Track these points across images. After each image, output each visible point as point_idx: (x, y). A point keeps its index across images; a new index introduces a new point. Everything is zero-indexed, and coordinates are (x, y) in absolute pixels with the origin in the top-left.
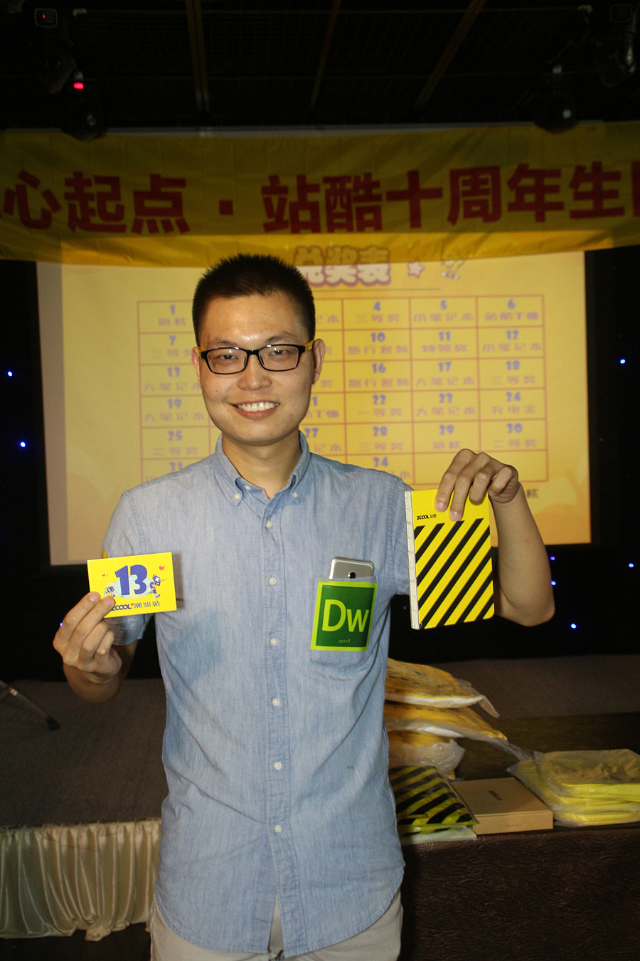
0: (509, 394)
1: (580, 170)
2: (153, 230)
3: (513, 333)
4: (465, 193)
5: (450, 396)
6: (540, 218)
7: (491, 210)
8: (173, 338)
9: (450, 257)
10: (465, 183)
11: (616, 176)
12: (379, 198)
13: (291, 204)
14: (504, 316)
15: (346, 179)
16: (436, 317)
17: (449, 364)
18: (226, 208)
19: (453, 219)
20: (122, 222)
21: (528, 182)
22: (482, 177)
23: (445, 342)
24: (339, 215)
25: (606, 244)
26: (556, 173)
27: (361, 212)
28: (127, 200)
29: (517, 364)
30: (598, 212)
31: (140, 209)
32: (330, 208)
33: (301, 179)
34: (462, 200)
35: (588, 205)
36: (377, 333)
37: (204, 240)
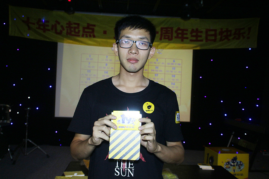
0: (172, 83)
1: (193, 30)
2: (87, 36)
3: (174, 68)
4: (164, 33)
6: (182, 41)
7: (170, 38)
8: (89, 63)
9: (159, 49)
10: (164, 31)
11: (201, 32)
14: (172, 64)
16: (155, 63)
17: (157, 75)
18: (105, 32)
19: (161, 39)
20: (79, 34)
21: (180, 32)
22: (169, 29)
23: (157, 69)
25: (198, 48)
26: (187, 30)
28: (81, 29)
29: (174, 76)
30: (197, 40)
31: (84, 31)
34: (163, 35)
35: (194, 38)
37: (99, 40)
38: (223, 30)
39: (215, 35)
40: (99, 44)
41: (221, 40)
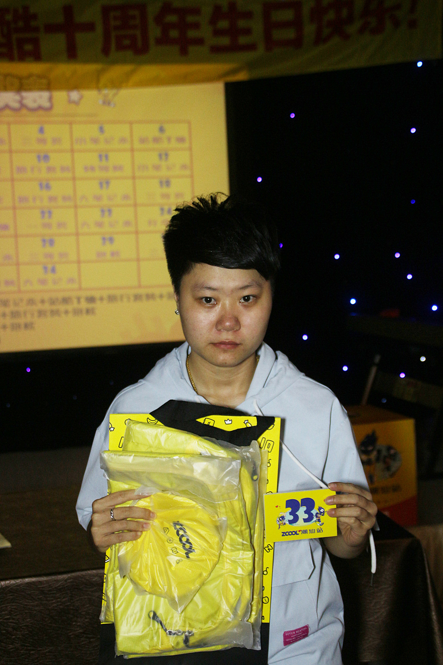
0: (162, 210)
1: (217, 9)
3: (164, 155)
4: (116, 28)
5: (110, 211)
6: (184, 52)
7: (140, 43)
9: (106, 87)
10: (116, 18)
11: (248, 15)
12: (36, 29)
14: (156, 140)
15: (5, 10)
16: (95, 141)
17: (108, 183)
19: (106, 51)
21: (172, 18)
22: (132, 13)
23: (104, 163)
25: (242, 76)
26: (196, 11)
27: (21, 43)
29: (168, 183)
30: (234, 48)
34: (113, 34)
35: (225, 41)
36: (42, 154)
39: (297, 23)
41: (319, 39)
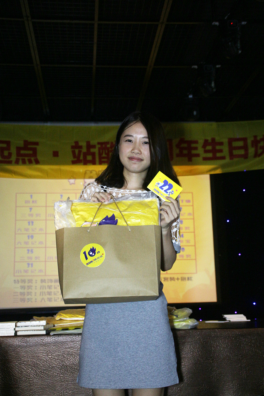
1: (206, 141)
2: (24, 163)
6: (190, 160)
8: (31, 209)
11: (221, 144)
13: (84, 153)
15: (107, 143)
18: (56, 154)
20: (11, 159)
21: (184, 145)
24: (104, 158)
25: (218, 171)
26: (196, 142)
28: (13, 150)
30: (214, 158)
31: (18, 154)
32: (100, 154)
33: (88, 143)
35: (210, 155)
37: (46, 167)
38: (258, 138)
39: (245, 147)
40: (47, 175)
41: (256, 155)
